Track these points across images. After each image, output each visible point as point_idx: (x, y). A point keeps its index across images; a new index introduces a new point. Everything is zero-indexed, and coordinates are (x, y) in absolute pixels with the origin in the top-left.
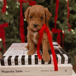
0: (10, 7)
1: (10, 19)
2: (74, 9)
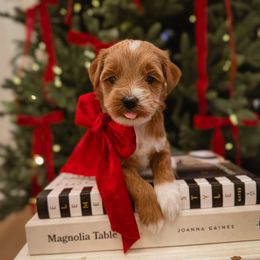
0: (66, 67)
2: (250, 60)
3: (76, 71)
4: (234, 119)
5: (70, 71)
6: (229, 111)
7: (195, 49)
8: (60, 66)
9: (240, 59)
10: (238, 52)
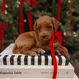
0: (10, 6)
1: (10, 19)
2: (76, 11)
3: (14, 8)
4: (65, 34)
5: (11, 8)
6: (64, 31)
7: (57, 5)
8: (7, 5)
9: (73, 10)
10: (73, 7)
